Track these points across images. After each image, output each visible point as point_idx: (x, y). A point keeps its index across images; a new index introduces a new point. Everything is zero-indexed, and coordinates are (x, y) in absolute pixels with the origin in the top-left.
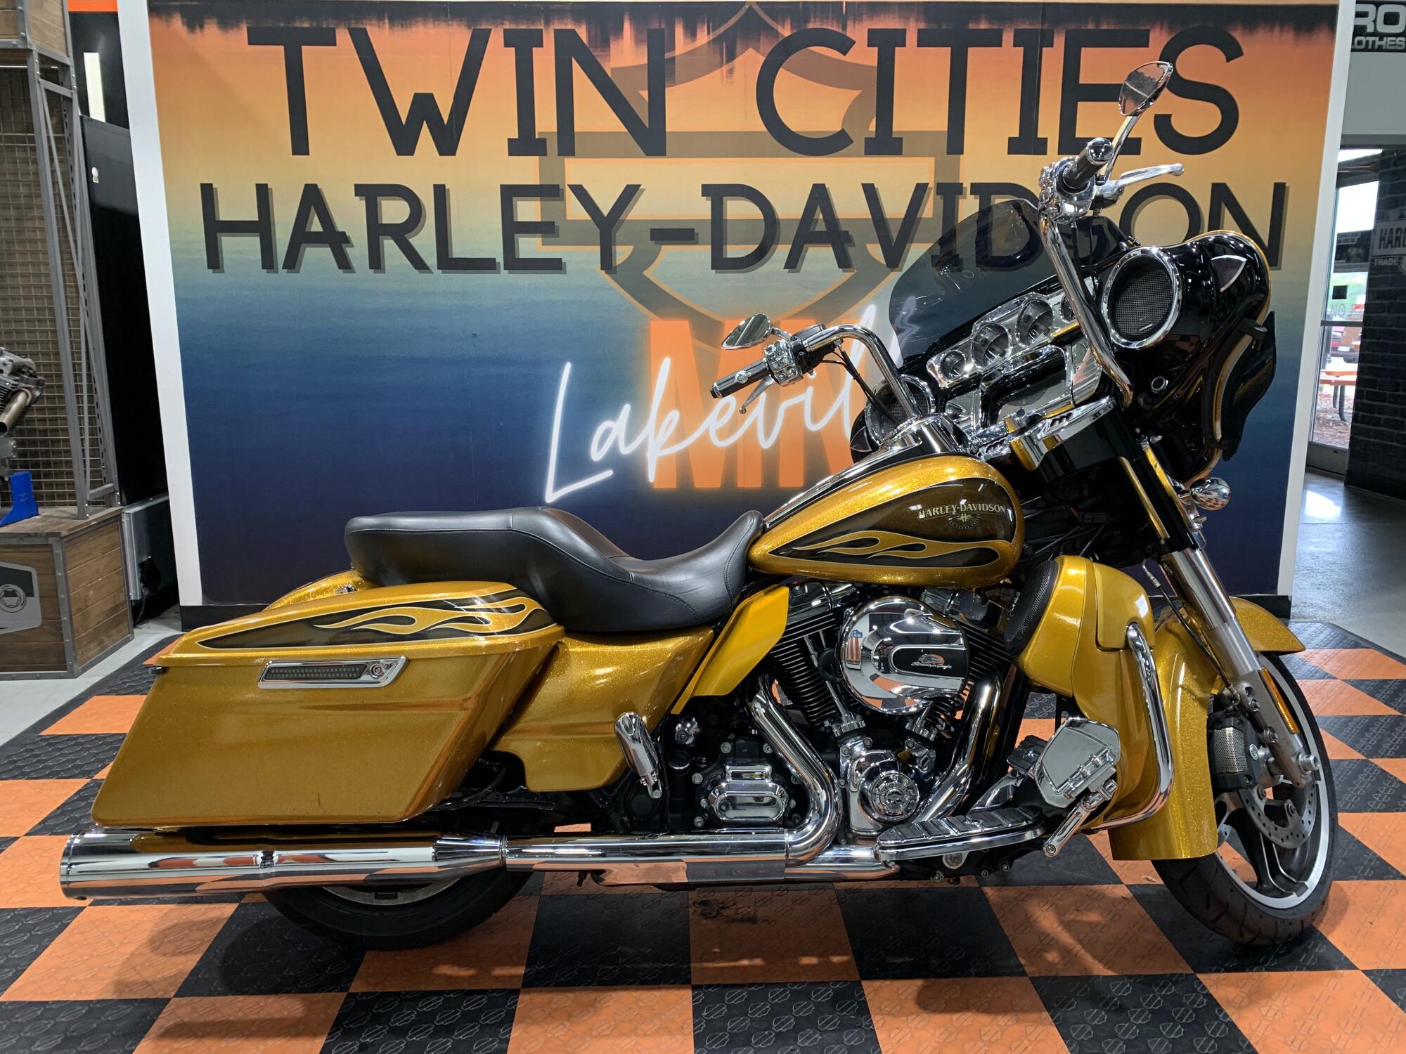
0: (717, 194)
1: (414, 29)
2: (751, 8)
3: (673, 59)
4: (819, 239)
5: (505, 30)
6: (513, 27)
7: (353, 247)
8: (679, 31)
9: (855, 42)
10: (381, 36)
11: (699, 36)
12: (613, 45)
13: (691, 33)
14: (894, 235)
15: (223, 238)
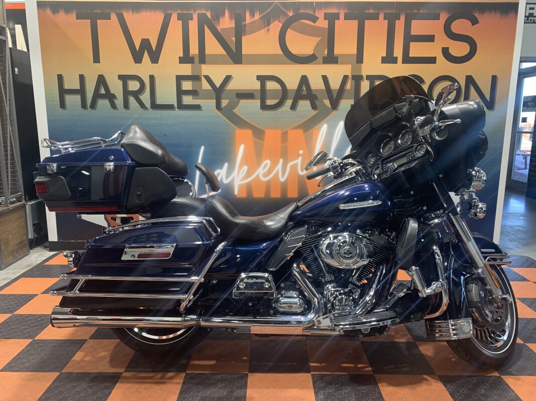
0: (262, 79)
1: (141, 13)
2: (276, 4)
3: (245, 25)
4: (304, 98)
5: (178, 14)
6: (181, 12)
7: (117, 99)
8: (248, 14)
9: (318, 18)
10: (128, 16)
11: (255, 16)
12: (221, 20)
13: (252, 15)
14: (335, 96)
15: (66, 96)
